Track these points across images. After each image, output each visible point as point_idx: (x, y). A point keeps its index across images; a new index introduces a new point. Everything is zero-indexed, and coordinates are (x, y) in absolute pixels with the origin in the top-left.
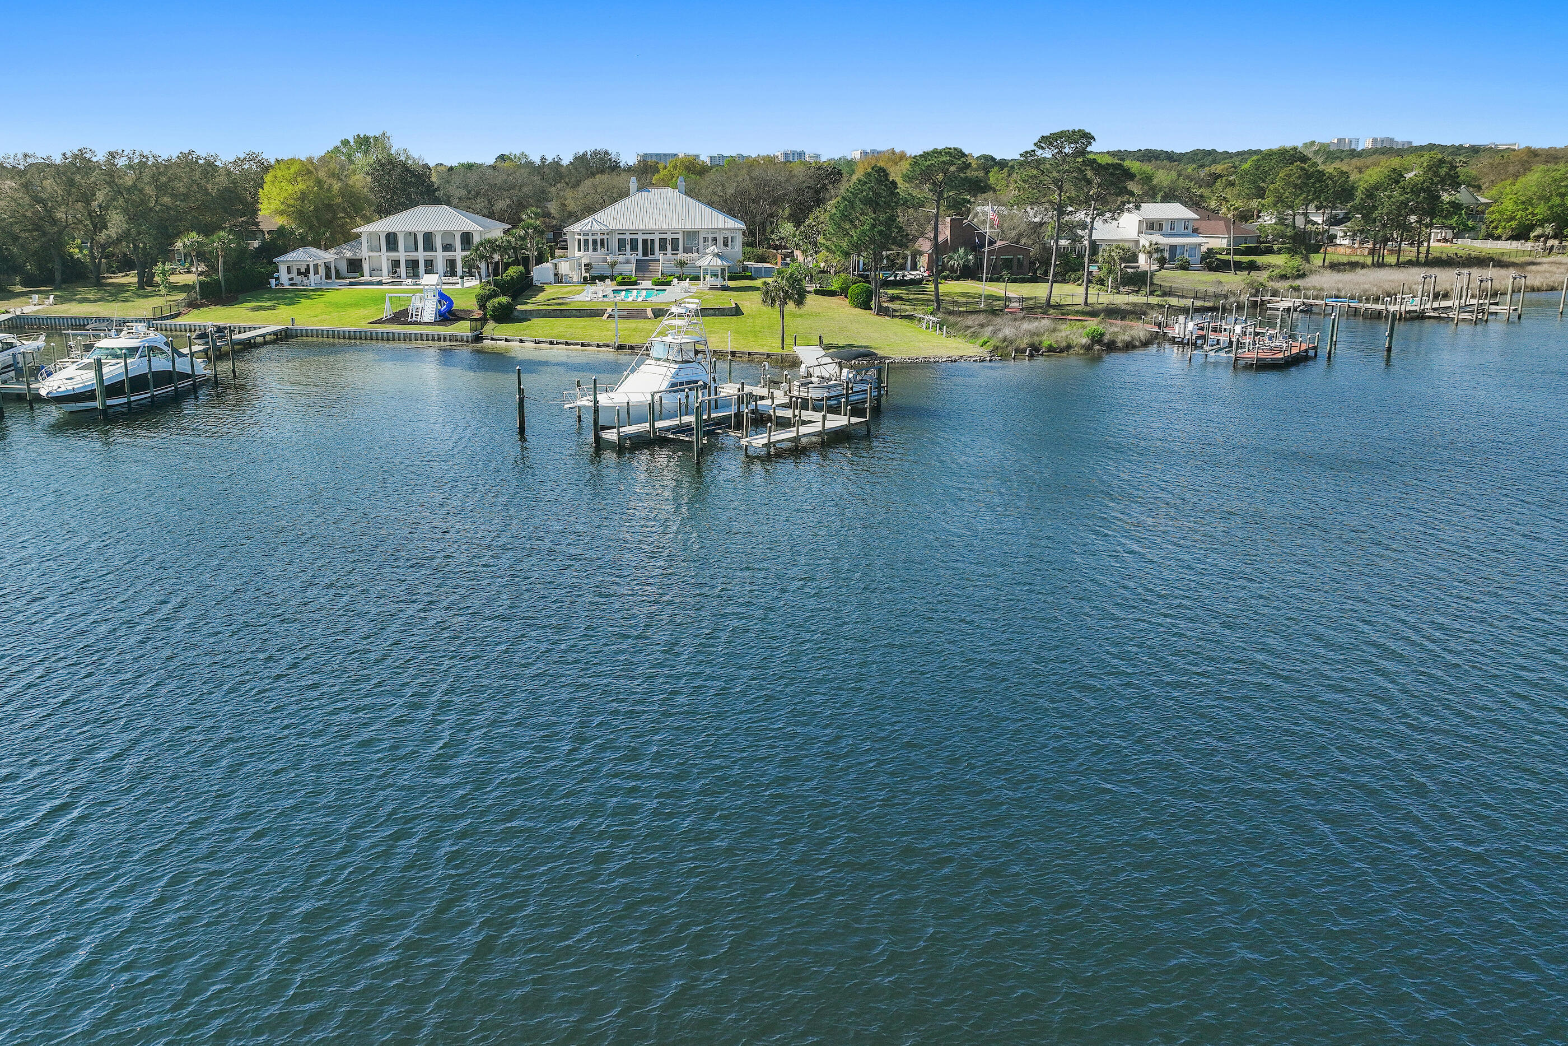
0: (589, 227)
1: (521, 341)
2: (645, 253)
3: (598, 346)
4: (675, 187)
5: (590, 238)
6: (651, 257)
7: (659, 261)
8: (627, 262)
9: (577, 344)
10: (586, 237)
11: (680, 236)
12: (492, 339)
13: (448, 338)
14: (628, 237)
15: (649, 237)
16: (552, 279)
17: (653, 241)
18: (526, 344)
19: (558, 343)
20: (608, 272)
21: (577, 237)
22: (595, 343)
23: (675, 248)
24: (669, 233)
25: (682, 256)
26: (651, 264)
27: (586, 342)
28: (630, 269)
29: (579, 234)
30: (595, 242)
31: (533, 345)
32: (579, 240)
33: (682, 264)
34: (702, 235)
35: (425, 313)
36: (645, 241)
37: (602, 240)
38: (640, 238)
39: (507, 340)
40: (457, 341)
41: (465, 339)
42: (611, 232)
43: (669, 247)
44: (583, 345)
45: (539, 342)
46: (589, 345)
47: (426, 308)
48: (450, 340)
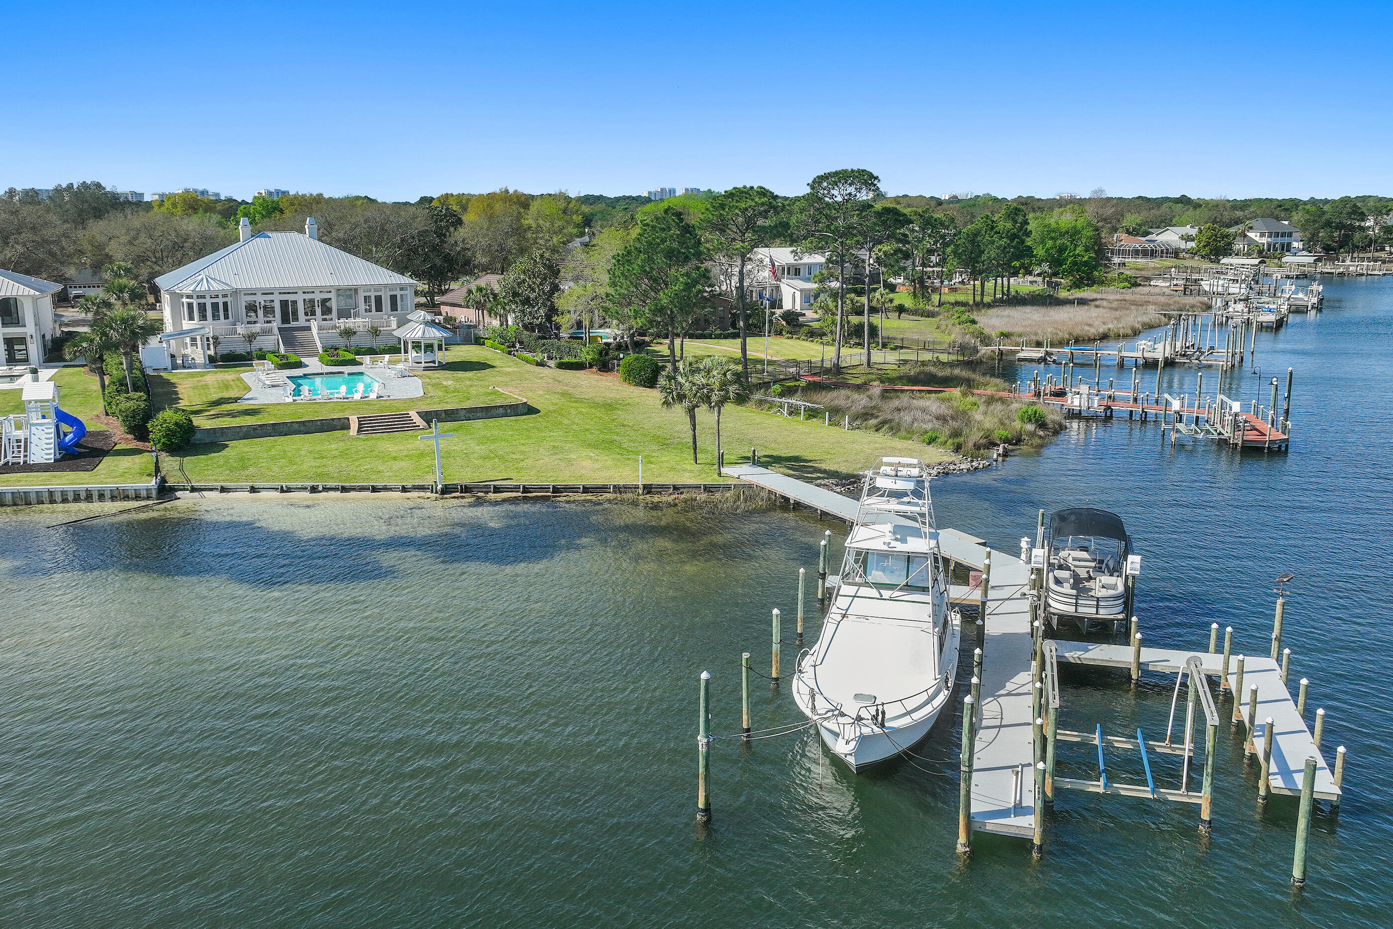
0: (205, 286)
1: (253, 490)
2: (285, 319)
3: (404, 489)
4: (302, 231)
5: (208, 302)
6: (293, 324)
7: (309, 329)
8: (266, 332)
9: (362, 489)
10: (202, 301)
11: (332, 295)
12: (193, 490)
13: (108, 494)
14: (260, 299)
15: (290, 298)
16: (168, 363)
17: (295, 303)
18: (263, 494)
19: (326, 489)
20: (241, 348)
21: (185, 300)
22: (400, 484)
23: (327, 311)
24: (317, 292)
25: (343, 323)
26: (296, 333)
27: (379, 484)
28: (272, 341)
29: (188, 297)
30: (215, 306)
31: (277, 494)
32: (190, 306)
33: (348, 333)
34: (361, 295)
35: (33, 449)
36: (284, 304)
37: (225, 304)
38: (277, 299)
39: (223, 490)
40: (126, 498)
41: (144, 494)
42: (236, 292)
43: (318, 311)
44: (375, 489)
45: (289, 490)
46: (386, 489)
47: (34, 439)
48: (113, 498)
